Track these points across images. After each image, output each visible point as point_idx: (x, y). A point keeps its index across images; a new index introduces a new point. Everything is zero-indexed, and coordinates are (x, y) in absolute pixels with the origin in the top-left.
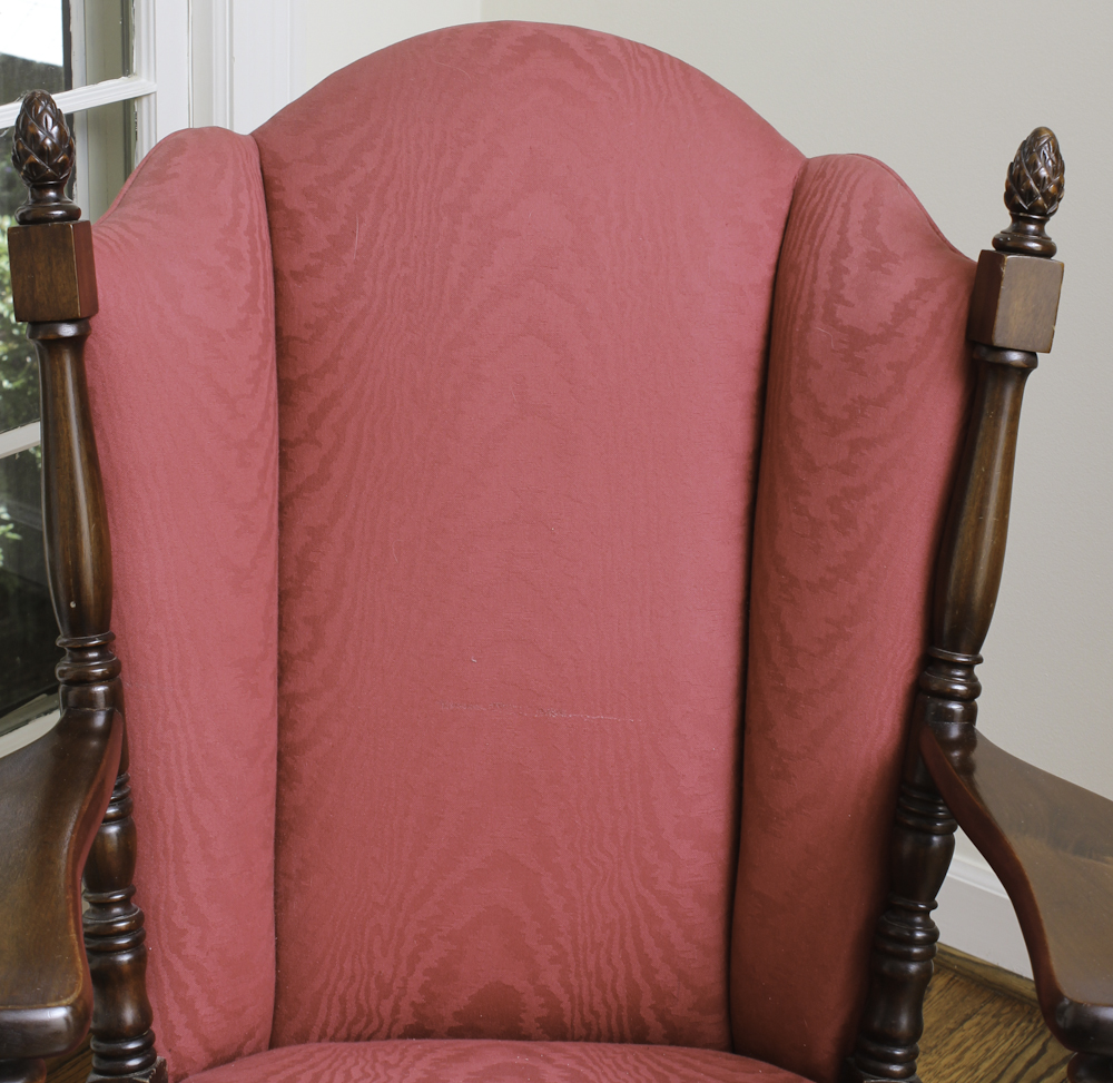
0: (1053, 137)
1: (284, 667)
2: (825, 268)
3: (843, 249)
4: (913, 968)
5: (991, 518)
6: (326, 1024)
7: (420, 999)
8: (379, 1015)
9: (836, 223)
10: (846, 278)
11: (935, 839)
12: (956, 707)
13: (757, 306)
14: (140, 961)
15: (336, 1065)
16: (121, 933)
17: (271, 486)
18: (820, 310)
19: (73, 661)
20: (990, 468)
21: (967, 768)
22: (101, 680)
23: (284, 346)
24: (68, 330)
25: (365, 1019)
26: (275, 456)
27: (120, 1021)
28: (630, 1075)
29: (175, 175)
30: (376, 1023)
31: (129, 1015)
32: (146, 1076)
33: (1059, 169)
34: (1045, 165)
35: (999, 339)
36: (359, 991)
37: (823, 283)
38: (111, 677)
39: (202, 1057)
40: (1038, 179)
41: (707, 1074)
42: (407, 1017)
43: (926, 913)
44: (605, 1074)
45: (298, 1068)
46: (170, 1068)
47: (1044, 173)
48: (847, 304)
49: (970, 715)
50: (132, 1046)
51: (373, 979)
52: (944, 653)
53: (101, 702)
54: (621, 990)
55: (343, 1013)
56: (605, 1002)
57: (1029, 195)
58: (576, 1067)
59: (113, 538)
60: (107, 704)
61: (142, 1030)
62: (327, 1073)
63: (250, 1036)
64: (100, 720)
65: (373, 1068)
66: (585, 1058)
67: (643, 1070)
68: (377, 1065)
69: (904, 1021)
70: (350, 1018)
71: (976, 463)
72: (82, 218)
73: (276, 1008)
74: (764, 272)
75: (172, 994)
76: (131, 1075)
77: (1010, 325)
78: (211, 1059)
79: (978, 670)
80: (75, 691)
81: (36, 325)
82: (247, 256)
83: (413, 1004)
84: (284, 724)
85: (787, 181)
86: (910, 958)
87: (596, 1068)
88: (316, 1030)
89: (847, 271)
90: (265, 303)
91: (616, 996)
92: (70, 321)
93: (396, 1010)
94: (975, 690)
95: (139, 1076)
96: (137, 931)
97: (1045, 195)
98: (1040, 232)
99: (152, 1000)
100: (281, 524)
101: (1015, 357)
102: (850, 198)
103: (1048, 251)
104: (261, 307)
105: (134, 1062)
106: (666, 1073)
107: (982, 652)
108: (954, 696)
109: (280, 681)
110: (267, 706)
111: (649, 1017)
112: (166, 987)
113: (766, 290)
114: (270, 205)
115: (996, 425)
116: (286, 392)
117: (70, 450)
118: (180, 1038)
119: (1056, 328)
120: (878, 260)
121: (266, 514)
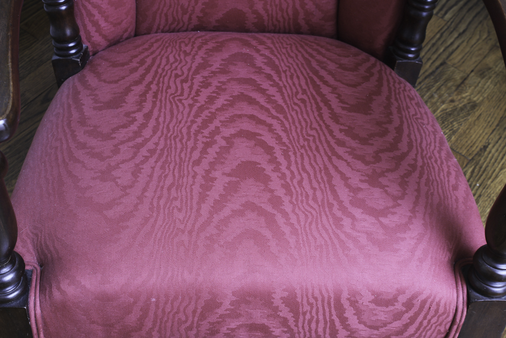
4: (424, 14)
6: (159, 25)
7: (201, 15)
8: (183, 21)
14: (71, 7)
15: (163, 52)
25: (176, 23)
27: (65, 34)
28: (294, 60)
30: (181, 24)
31: (68, 32)
32: (78, 58)
36: (173, 12)
39: (104, 43)
41: (328, 59)
42: (195, 22)
44: (283, 60)
45: (146, 54)
46: (90, 49)
50: (71, 45)
51: (179, 7)
54: (290, 12)
55: (167, 20)
56: (283, 16)
58: (270, 55)
61: (76, 37)
62: (159, 57)
63: (126, 31)
65: (179, 55)
66: (274, 49)
67: (300, 57)
68: (181, 53)
69: (417, 37)
70: (170, 22)
73: (137, 17)
75: (88, 19)
76: (71, 57)
78: (108, 43)
83: (198, 17)
86: (424, 10)
87: (279, 56)
88: (155, 27)
91: (288, 14)
93: (190, 19)
95: (75, 58)
99: (79, 22)
105: (73, 51)
106: (310, 58)
111: (302, 22)
112: (85, 16)
118: (93, 37)
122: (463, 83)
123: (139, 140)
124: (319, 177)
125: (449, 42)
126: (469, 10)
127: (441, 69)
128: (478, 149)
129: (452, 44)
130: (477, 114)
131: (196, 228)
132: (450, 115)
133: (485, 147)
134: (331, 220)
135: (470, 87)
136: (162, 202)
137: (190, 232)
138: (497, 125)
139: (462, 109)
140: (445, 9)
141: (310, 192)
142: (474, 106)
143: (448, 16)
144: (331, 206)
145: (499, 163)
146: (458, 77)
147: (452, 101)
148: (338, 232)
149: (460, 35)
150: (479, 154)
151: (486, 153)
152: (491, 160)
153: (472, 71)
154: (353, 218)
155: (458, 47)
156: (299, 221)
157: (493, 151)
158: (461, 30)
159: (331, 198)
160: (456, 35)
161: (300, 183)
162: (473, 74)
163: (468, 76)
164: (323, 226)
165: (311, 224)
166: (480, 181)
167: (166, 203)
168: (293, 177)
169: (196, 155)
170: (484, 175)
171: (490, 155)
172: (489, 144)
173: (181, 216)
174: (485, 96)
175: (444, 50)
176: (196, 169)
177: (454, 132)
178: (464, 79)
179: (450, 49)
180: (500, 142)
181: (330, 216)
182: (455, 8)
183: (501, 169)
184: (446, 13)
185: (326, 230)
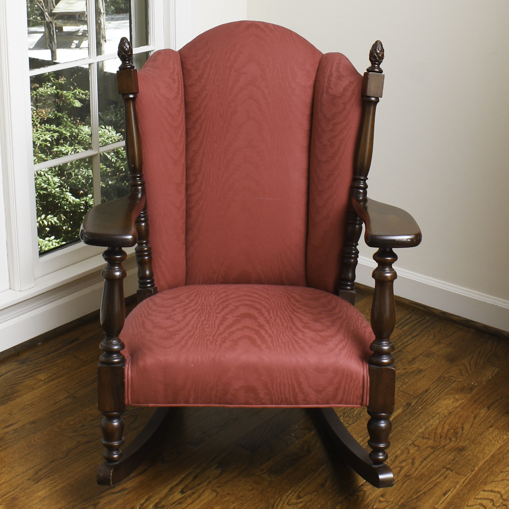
0: (381, 42)
1: (187, 187)
2: (326, 80)
3: (331, 75)
4: (352, 260)
5: (368, 141)
7: (224, 275)
8: (213, 279)
9: (329, 69)
10: (332, 82)
11: (357, 226)
12: (361, 191)
13: (310, 92)
14: (150, 259)
16: (146, 251)
17: (183, 139)
18: (325, 91)
19: (133, 180)
20: (367, 128)
21: (365, 208)
22: (140, 185)
23: (187, 104)
24: (131, 96)
25: (209, 280)
26: (184, 132)
27: (145, 274)
29: (158, 60)
31: (147, 273)
32: (152, 289)
33: (383, 50)
34: (379, 49)
35: (369, 94)
36: (208, 272)
37: (326, 84)
38: (142, 185)
40: (377, 54)
42: (221, 279)
43: (355, 246)
46: (158, 288)
47: (378, 52)
48: (332, 89)
49: (365, 193)
50: (149, 281)
51: (211, 269)
52: (358, 177)
53: (140, 191)
57: (375, 57)
59: (143, 150)
60: (142, 191)
61: (151, 276)
64: (140, 196)
69: (350, 275)
70: (206, 280)
71: (364, 126)
72: (135, 68)
74: (311, 82)
76: (148, 288)
77: (371, 90)
79: (367, 181)
80: (133, 188)
81: (123, 95)
82: (177, 80)
84: (187, 202)
85: (318, 59)
86: (351, 258)
89: (332, 81)
90: (181, 93)
92: (132, 94)
94: (366, 186)
95: (150, 289)
96: (149, 250)
97: (379, 57)
98: (379, 67)
100: (186, 150)
101: (373, 99)
102: (333, 63)
103: (381, 71)
104: (180, 93)
105: (149, 285)
107: (368, 177)
108: (361, 188)
109: (187, 191)
110: (183, 196)
113: (312, 87)
114: (183, 68)
115: (369, 117)
116: (188, 116)
117: (132, 126)
119: (383, 91)
120: (340, 77)
121: (182, 146)
122: (413, 360)
123: (187, 307)
124: (286, 318)
125: (405, 341)
126: (421, 325)
127: (398, 353)
128: (422, 391)
129: (407, 341)
130: (422, 375)
131: (217, 334)
132: (403, 375)
133: (427, 391)
134: (291, 333)
135: (418, 362)
136: (199, 326)
137: (213, 336)
138: (437, 380)
139: (411, 373)
140: (403, 325)
141: (280, 323)
142: (420, 371)
143: (405, 328)
144: (291, 328)
145: (436, 398)
146: (410, 357)
147: (405, 369)
148: (295, 337)
149: (413, 337)
150: (422, 394)
151: (427, 393)
152: (430, 396)
153: (421, 354)
154: (304, 333)
155: (411, 343)
156: (273, 333)
157: (432, 392)
158: (415, 335)
159: (292, 325)
160: (410, 337)
161: (275, 320)
162: (420, 356)
163: (418, 357)
164: (286, 335)
165: (280, 334)
166: (422, 406)
167: (201, 326)
168: (271, 317)
169: (218, 311)
170: (425, 403)
171: (430, 394)
172: (430, 389)
173: (209, 330)
174: (429, 366)
175: (401, 345)
176: (218, 315)
177: (405, 384)
178: (414, 359)
179: (406, 344)
180: (438, 388)
181: (290, 331)
182: (411, 324)
183: (437, 400)
184: (404, 327)
185: (288, 337)
